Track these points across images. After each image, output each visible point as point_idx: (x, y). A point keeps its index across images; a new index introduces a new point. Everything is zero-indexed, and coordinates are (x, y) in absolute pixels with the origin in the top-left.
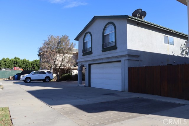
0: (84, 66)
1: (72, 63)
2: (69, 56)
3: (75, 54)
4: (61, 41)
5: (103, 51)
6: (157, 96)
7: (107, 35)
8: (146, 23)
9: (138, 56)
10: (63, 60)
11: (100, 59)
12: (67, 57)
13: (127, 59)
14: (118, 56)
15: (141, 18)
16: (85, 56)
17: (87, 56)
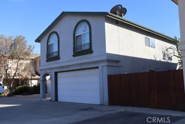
0: (48, 75)
1: (30, 71)
2: (25, 62)
3: (34, 59)
4: (15, 43)
5: (74, 56)
6: (146, 108)
7: (79, 36)
8: (126, 21)
9: (118, 62)
10: (17, 68)
11: (70, 66)
12: (23, 64)
13: (106, 65)
14: (94, 61)
15: (121, 16)
16: (50, 62)
17: (53, 61)
